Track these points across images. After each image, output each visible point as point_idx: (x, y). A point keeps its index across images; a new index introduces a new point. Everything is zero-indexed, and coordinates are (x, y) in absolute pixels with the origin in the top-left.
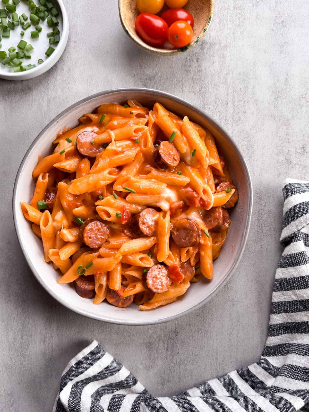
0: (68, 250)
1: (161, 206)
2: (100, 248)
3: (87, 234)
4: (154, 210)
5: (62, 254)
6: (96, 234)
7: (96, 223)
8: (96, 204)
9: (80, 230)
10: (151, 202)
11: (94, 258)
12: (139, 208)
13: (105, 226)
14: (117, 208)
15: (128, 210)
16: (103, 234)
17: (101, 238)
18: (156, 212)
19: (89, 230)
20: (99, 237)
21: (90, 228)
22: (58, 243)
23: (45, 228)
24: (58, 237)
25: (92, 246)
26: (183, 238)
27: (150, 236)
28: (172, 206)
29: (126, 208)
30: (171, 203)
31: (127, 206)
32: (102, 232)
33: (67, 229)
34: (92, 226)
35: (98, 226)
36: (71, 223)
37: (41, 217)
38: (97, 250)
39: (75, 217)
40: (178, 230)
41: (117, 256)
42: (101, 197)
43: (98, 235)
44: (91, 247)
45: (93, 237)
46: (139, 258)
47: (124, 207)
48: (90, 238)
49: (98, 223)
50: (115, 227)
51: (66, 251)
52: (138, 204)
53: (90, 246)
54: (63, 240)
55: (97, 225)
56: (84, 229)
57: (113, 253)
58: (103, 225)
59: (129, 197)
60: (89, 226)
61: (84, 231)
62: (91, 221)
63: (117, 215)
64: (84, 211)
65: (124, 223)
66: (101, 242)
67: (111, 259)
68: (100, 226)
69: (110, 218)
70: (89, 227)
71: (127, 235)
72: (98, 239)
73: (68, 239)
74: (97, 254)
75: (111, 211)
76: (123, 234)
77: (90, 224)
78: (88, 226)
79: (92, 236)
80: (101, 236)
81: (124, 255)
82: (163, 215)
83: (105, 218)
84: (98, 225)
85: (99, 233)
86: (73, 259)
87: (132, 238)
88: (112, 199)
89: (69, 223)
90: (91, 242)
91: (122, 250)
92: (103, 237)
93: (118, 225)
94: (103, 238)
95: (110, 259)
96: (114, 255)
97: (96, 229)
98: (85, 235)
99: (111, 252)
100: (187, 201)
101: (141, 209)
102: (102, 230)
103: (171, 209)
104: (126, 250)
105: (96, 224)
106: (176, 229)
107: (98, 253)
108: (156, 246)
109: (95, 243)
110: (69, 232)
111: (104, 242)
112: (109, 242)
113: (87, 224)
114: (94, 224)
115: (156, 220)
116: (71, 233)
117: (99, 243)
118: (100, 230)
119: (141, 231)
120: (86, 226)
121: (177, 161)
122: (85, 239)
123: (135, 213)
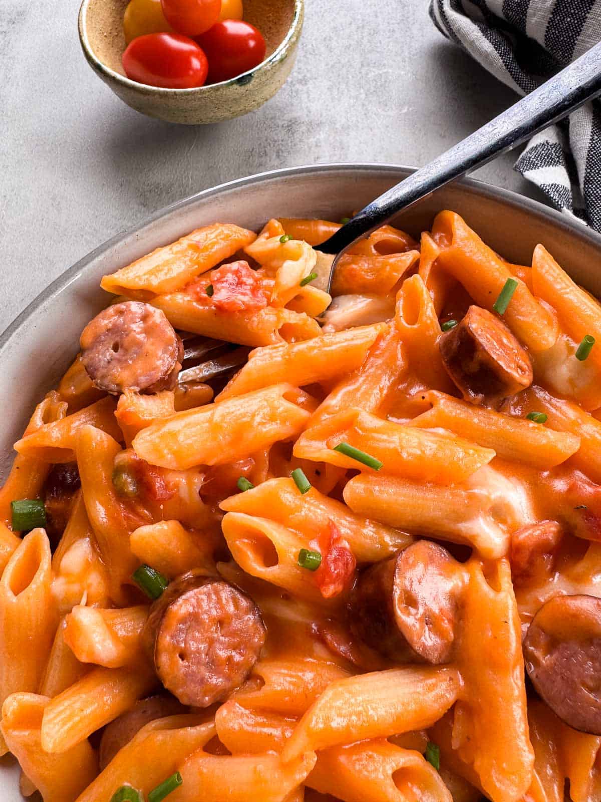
0: (86, 704)
1: (474, 537)
2: (217, 704)
3: (172, 637)
4: (444, 551)
5: (50, 721)
6: (211, 642)
7: (217, 593)
8: (223, 505)
9: (149, 616)
10: (438, 514)
11: (190, 753)
12: (390, 541)
13: (250, 610)
14: (305, 529)
15: (345, 544)
16: (239, 644)
17: (230, 659)
18: (454, 561)
19: (183, 621)
20: (223, 654)
21: (191, 609)
22: (55, 672)
23: (14, 600)
24: (59, 642)
25: (185, 692)
26: (584, 684)
27: (434, 661)
28: (516, 541)
29: (338, 531)
30: (513, 530)
31: (345, 526)
32: (233, 634)
33: (100, 607)
34: (199, 604)
35: (222, 608)
36: (117, 590)
37: (11, 554)
38: (206, 714)
39: (138, 566)
40: (553, 643)
41: (292, 752)
42: (244, 483)
43: (217, 645)
44: (184, 701)
45: (198, 651)
46: (390, 772)
47: (331, 526)
48: (183, 656)
49: (226, 592)
50: (291, 614)
51: (78, 705)
52: (385, 521)
53: (179, 692)
54: (74, 655)
55: (219, 599)
56: (164, 611)
57: (276, 732)
58: (244, 603)
59: (354, 489)
60: (186, 600)
61: (165, 622)
62: (199, 581)
63: (303, 556)
64: (174, 543)
65: (330, 590)
66: (228, 678)
67: (264, 765)
68: (231, 609)
69: (276, 568)
70: (183, 606)
71: (334, 653)
72: (214, 664)
73: (91, 652)
74: (202, 731)
75: (279, 537)
76: (318, 649)
77: (190, 594)
78: (180, 601)
79: (193, 646)
80: (228, 653)
81: (322, 746)
82: (486, 575)
83: (256, 567)
84: (224, 601)
85: (222, 638)
86: (102, 745)
87: (357, 668)
88: (290, 489)
89: (109, 587)
90: (186, 675)
91: (316, 720)
92: (237, 658)
93: (301, 607)
94: (238, 663)
95: (260, 767)
96: (280, 746)
97: (212, 619)
98: (166, 640)
99: (266, 730)
100: (579, 521)
101: (394, 546)
102: (236, 624)
103: (513, 551)
104: (337, 723)
105: (214, 597)
106: (543, 639)
107: (211, 726)
108: (459, 713)
109: (202, 681)
110: (105, 620)
111: (238, 678)
112: (262, 679)
113: (178, 593)
114: (209, 595)
115: (457, 592)
116: (110, 628)
117: (216, 681)
118: (230, 624)
119: (402, 634)
120: (173, 602)
121: (527, 373)
122: (164, 660)
123: (370, 556)
